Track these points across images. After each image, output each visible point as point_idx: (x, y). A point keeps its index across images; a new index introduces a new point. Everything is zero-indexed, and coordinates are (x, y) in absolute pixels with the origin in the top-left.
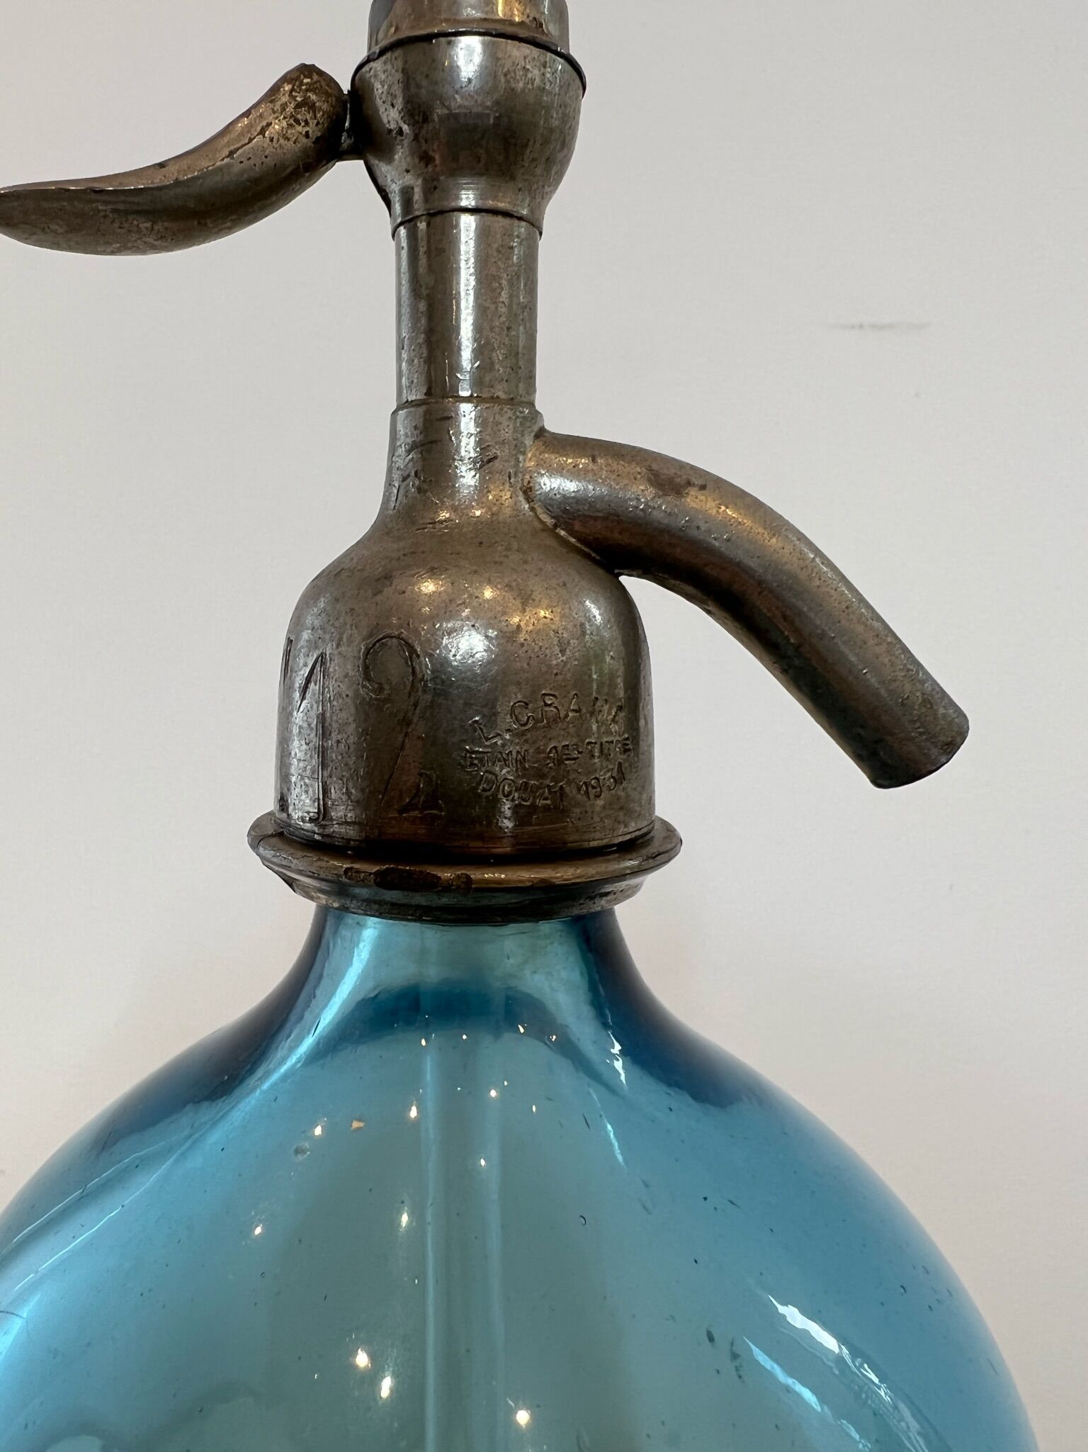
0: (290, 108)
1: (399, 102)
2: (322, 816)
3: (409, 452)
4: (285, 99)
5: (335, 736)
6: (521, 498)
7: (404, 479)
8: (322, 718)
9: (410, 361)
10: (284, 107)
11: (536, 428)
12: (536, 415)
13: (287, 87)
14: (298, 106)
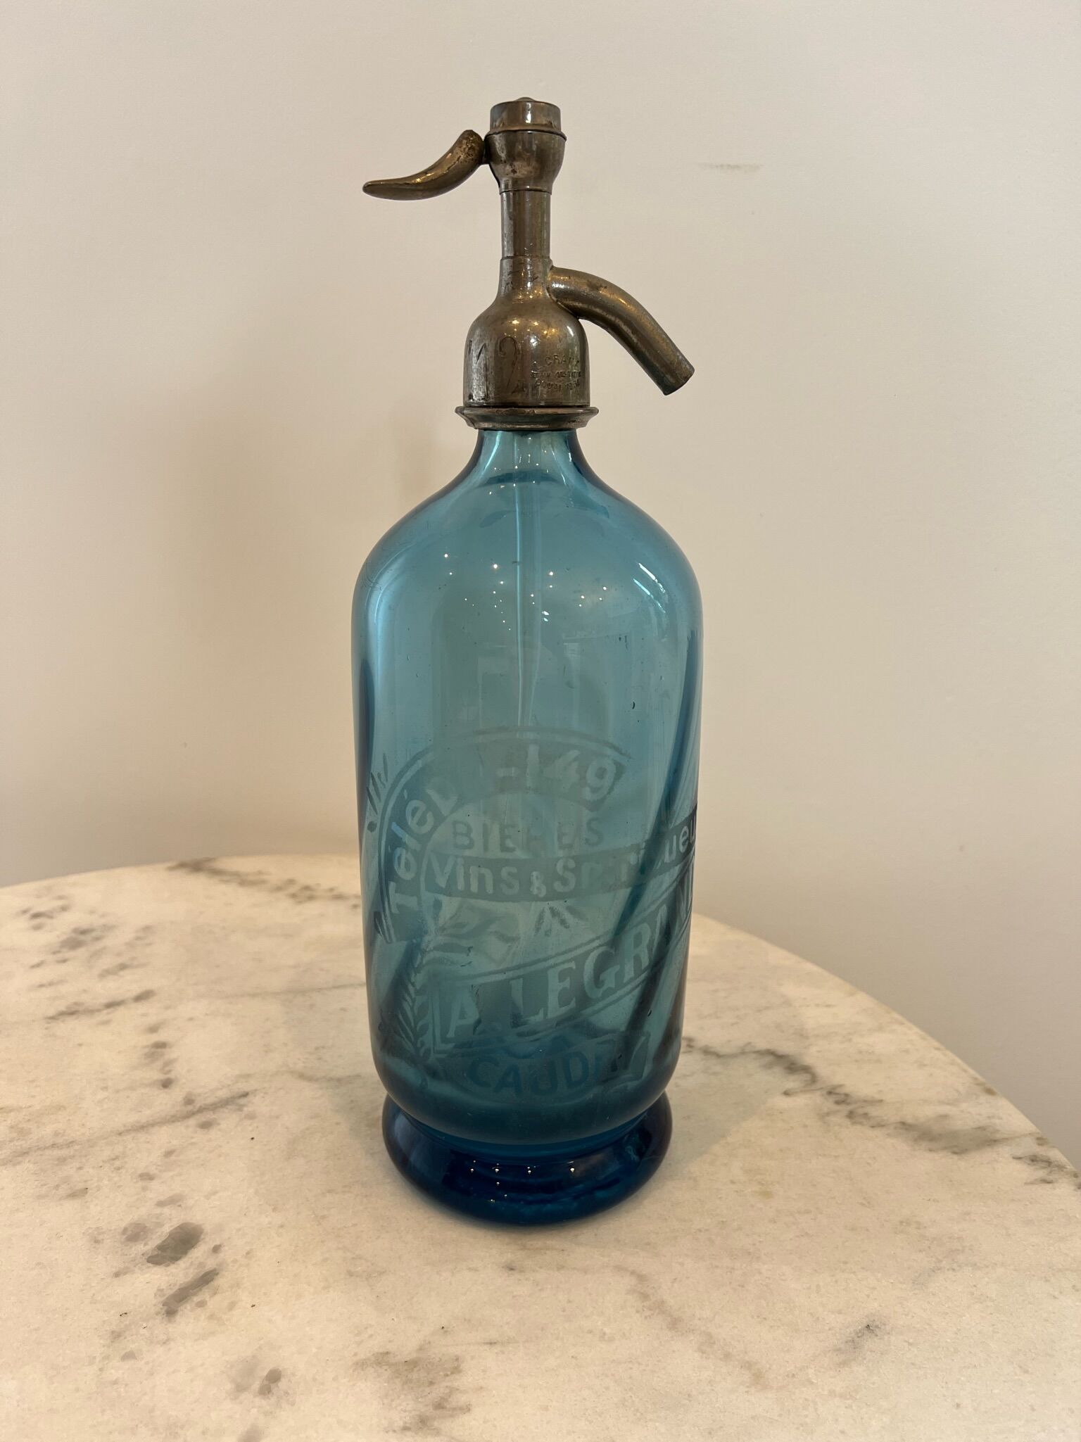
0: (467, 149)
1: (505, 152)
2: (486, 397)
3: (509, 275)
4: (464, 146)
5: (490, 370)
6: (546, 291)
7: (507, 284)
8: (485, 365)
9: (508, 242)
10: (465, 149)
11: (550, 266)
12: (551, 261)
13: (465, 141)
14: (469, 149)
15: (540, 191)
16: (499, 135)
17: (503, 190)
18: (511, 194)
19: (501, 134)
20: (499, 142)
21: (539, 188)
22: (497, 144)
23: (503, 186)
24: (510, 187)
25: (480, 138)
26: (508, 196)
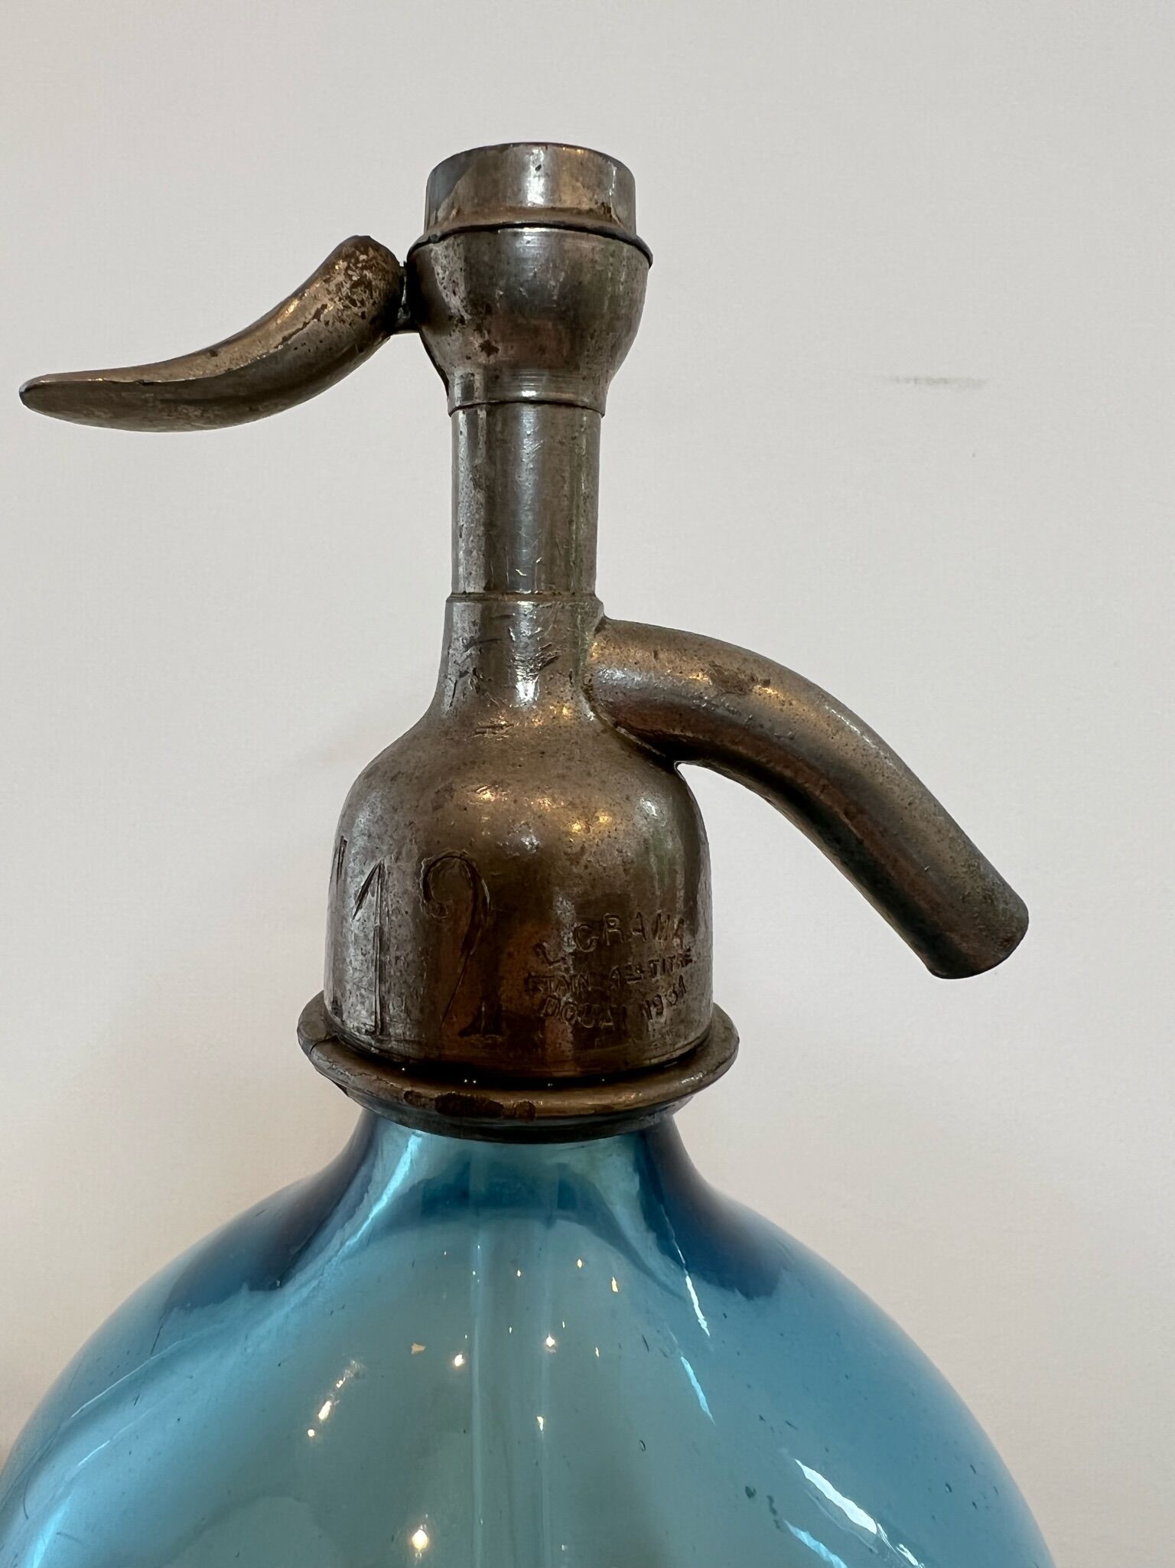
0: (345, 290)
1: (462, 290)
2: (380, 1029)
3: (467, 647)
4: (341, 278)
5: (393, 952)
6: (582, 698)
7: (462, 675)
8: (380, 932)
9: (469, 552)
10: (339, 286)
11: (597, 621)
12: (599, 604)
13: (342, 265)
14: (355, 285)
15: (570, 405)
16: (444, 243)
17: (458, 404)
18: (482, 414)
19: (450, 240)
20: (445, 263)
21: (566, 396)
22: (438, 269)
23: (457, 392)
24: (479, 396)
25: (389, 256)
26: (472, 422)
